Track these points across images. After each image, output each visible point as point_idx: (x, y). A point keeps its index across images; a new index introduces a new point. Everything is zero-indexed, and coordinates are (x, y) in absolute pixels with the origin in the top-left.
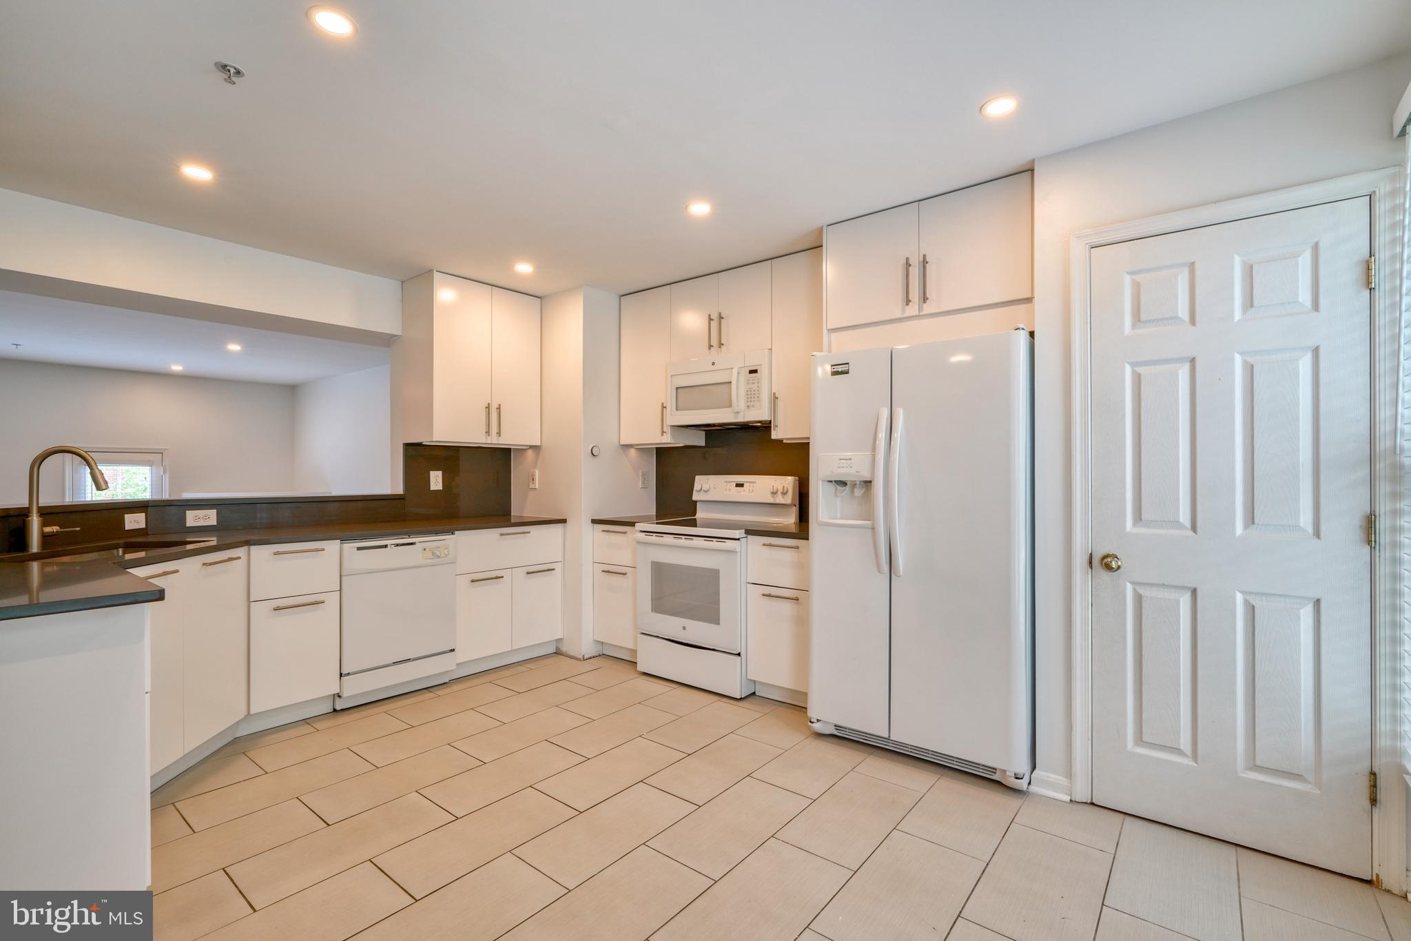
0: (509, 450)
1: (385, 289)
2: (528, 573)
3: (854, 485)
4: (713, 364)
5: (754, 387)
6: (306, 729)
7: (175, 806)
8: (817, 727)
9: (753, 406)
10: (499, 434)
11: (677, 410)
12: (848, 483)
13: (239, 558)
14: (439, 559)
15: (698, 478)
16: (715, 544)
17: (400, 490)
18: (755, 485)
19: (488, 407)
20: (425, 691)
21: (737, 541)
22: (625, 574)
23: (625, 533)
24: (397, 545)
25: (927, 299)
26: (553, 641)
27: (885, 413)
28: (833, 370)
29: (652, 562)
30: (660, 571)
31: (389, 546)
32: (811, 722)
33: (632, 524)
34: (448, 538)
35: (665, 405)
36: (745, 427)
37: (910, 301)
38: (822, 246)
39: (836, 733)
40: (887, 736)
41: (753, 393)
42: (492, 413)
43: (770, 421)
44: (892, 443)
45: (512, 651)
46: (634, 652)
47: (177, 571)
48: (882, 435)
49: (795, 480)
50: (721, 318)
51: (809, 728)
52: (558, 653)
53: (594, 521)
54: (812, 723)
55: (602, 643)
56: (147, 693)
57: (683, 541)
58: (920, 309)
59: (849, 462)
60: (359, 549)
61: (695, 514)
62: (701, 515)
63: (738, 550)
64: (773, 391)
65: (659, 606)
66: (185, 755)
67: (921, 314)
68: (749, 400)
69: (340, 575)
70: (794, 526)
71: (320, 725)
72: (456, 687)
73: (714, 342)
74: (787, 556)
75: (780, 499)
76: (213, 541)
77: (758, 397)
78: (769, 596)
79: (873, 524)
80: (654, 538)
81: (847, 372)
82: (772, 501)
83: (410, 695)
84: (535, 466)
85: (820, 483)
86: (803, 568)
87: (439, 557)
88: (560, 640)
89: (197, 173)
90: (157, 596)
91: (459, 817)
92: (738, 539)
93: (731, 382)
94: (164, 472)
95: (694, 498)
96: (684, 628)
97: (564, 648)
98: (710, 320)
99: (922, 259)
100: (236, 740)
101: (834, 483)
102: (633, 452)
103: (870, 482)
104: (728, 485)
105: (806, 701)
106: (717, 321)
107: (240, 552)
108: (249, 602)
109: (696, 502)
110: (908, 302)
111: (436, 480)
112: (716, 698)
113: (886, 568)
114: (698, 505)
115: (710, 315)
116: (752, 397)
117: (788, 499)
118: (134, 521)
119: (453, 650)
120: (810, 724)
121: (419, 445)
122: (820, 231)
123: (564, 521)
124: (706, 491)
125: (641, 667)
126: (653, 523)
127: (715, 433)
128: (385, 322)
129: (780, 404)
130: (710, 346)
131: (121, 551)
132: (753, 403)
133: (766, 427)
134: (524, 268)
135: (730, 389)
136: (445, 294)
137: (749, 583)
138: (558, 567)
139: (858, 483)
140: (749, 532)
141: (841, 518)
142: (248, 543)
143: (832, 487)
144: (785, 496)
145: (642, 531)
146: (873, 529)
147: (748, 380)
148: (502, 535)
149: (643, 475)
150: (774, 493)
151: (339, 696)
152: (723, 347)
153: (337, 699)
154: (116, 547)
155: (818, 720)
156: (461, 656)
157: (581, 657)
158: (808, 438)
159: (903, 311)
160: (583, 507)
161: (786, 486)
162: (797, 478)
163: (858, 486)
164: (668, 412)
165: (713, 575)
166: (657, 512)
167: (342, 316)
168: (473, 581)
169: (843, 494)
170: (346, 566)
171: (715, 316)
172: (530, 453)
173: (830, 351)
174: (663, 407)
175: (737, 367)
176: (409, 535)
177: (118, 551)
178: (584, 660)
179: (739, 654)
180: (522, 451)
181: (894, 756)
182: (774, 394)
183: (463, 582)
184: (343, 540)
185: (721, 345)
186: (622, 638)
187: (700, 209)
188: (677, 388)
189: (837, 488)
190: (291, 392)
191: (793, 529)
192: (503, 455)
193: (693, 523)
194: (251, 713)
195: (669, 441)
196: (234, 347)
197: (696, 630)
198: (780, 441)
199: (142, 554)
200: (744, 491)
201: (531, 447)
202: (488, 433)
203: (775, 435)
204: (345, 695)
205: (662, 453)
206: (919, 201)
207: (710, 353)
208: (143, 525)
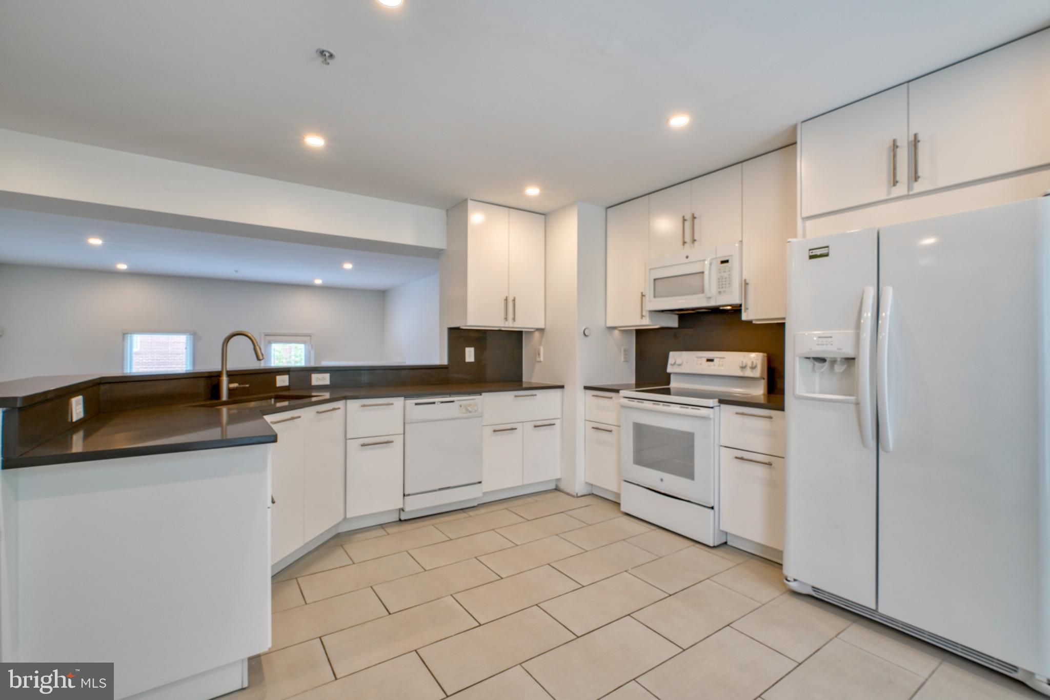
0: (521, 332)
1: (436, 215)
2: (535, 426)
3: (834, 361)
4: (687, 257)
5: (725, 275)
6: (381, 532)
7: (297, 581)
8: (793, 585)
9: (725, 292)
10: (514, 319)
11: (655, 297)
12: (828, 360)
13: (339, 408)
14: (470, 414)
15: (672, 354)
16: (689, 411)
17: (445, 362)
18: (724, 360)
19: (506, 300)
20: (461, 511)
21: (711, 410)
22: (611, 431)
23: (611, 398)
24: (442, 402)
25: (919, 177)
26: (553, 480)
27: (871, 292)
28: (811, 254)
29: (634, 423)
30: (640, 430)
31: (436, 403)
32: (787, 580)
33: (617, 391)
34: (477, 398)
35: (644, 294)
36: (715, 311)
37: (897, 182)
38: (795, 143)
39: (813, 594)
40: (874, 607)
41: (724, 280)
42: (510, 305)
43: (741, 305)
44: (880, 322)
45: (523, 486)
46: (618, 495)
47: (299, 417)
48: (868, 315)
49: (764, 356)
50: (694, 218)
51: (784, 584)
52: (557, 489)
53: (586, 388)
54: (789, 581)
55: (592, 485)
56: (269, 508)
57: (661, 407)
58: (910, 188)
59: (829, 340)
60: (416, 404)
61: (668, 383)
62: (674, 384)
63: (712, 416)
64: (744, 277)
65: (640, 459)
66: (305, 545)
67: (911, 193)
68: (721, 286)
69: (404, 423)
70: (762, 397)
71: (391, 530)
72: (482, 511)
73: (688, 238)
74: (761, 424)
75: (748, 373)
76: (327, 395)
77: (729, 284)
78: (742, 459)
79: (857, 399)
80: (635, 404)
81: (827, 255)
82: (740, 374)
83: (451, 513)
84: (540, 344)
85: (797, 359)
86: (779, 437)
87: (470, 412)
88: (558, 480)
89: (315, 141)
90: (273, 439)
91: (482, 623)
92: (712, 408)
93: (703, 273)
94: (312, 348)
95: (669, 370)
96: (662, 480)
97: (562, 486)
98: (684, 220)
99: (912, 138)
100: (338, 536)
101: (812, 359)
102: (616, 332)
103: (854, 359)
104: (700, 359)
105: (782, 558)
106: (690, 222)
107: (340, 404)
108: (346, 439)
109: (669, 375)
110: (895, 183)
111: (470, 355)
112: (691, 543)
113: (872, 443)
114: (672, 377)
115: (684, 217)
116: (723, 284)
117: (757, 373)
118: (282, 381)
119: (480, 482)
120: (785, 581)
121: (458, 329)
122: (795, 128)
123: (562, 387)
124: (679, 365)
125: (624, 508)
126: (633, 391)
127: (687, 317)
128: (434, 239)
129: (751, 289)
130: (684, 243)
131: (273, 401)
132: (724, 289)
133: (737, 310)
134: (533, 191)
135: (703, 277)
136: (476, 217)
137: (721, 446)
138: (558, 422)
139: (839, 360)
140: (722, 402)
141: (821, 392)
142: (346, 398)
143: (809, 364)
144: (754, 371)
145: (625, 397)
146: (857, 404)
147: (720, 269)
148: (516, 396)
149: (625, 351)
150: (743, 368)
151: (403, 510)
152: (696, 243)
153: (402, 512)
154: (270, 398)
155: (795, 580)
156: (486, 487)
157: (575, 494)
158: (784, 319)
159: (889, 192)
160: (577, 378)
161: (755, 361)
162: (765, 354)
163: (838, 363)
164: (646, 299)
165: (689, 438)
166: (636, 381)
167: (407, 237)
168: (495, 431)
169: (822, 370)
170: (407, 416)
171: (688, 217)
172: (537, 334)
173: (804, 236)
174: (643, 295)
175: (709, 259)
176: (450, 394)
177: (271, 401)
178: (577, 497)
179: (712, 508)
180: (530, 333)
181: (881, 629)
182: (745, 280)
183: (488, 431)
184: (406, 397)
185: (694, 241)
186: (609, 483)
187: (679, 121)
188: (655, 280)
189: (814, 364)
190: (382, 295)
191: (762, 400)
192: (516, 337)
193: (667, 392)
194: (348, 516)
195: (648, 323)
196: (348, 266)
197: (673, 483)
198: (749, 323)
199: (286, 403)
200: (714, 365)
201: (538, 329)
202: (506, 319)
203: (745, 317)
204: (407, 509)
205: (641, 334)
206: (908, 82)
207: (684, 248)
208: (287, 384)
